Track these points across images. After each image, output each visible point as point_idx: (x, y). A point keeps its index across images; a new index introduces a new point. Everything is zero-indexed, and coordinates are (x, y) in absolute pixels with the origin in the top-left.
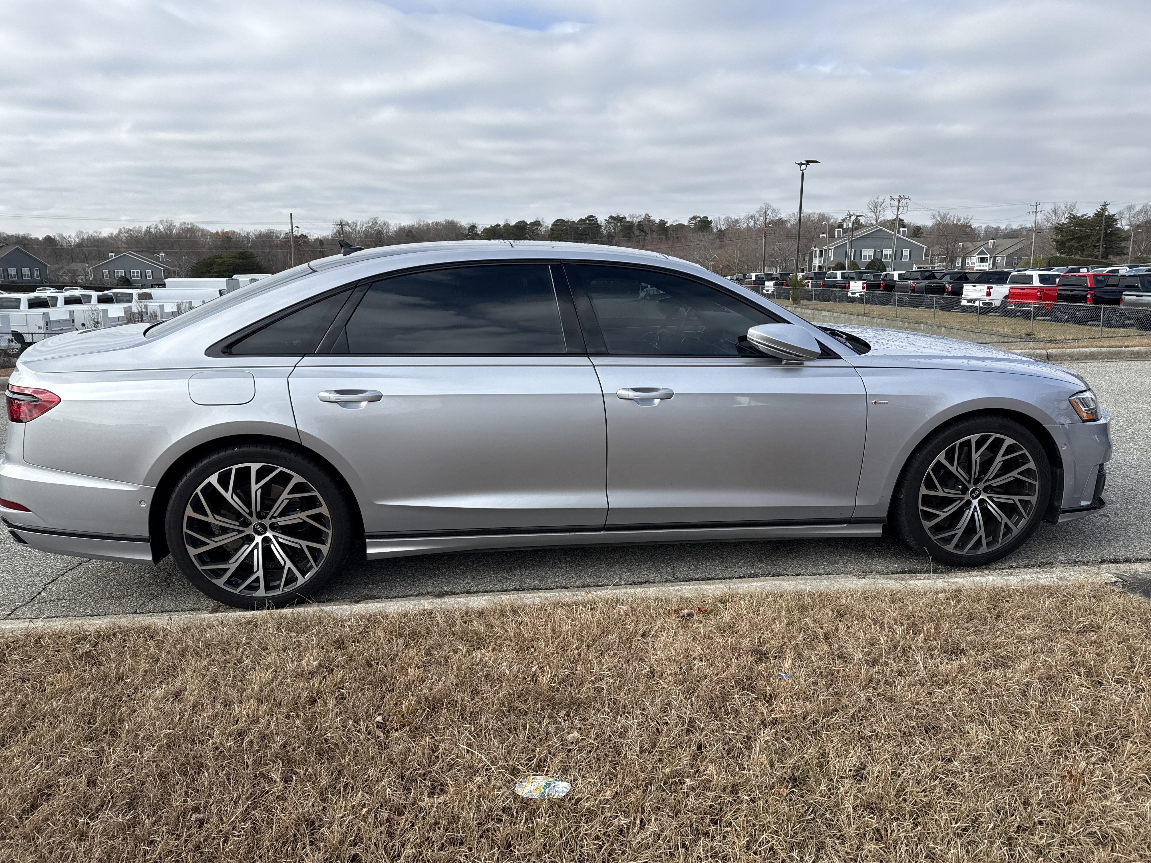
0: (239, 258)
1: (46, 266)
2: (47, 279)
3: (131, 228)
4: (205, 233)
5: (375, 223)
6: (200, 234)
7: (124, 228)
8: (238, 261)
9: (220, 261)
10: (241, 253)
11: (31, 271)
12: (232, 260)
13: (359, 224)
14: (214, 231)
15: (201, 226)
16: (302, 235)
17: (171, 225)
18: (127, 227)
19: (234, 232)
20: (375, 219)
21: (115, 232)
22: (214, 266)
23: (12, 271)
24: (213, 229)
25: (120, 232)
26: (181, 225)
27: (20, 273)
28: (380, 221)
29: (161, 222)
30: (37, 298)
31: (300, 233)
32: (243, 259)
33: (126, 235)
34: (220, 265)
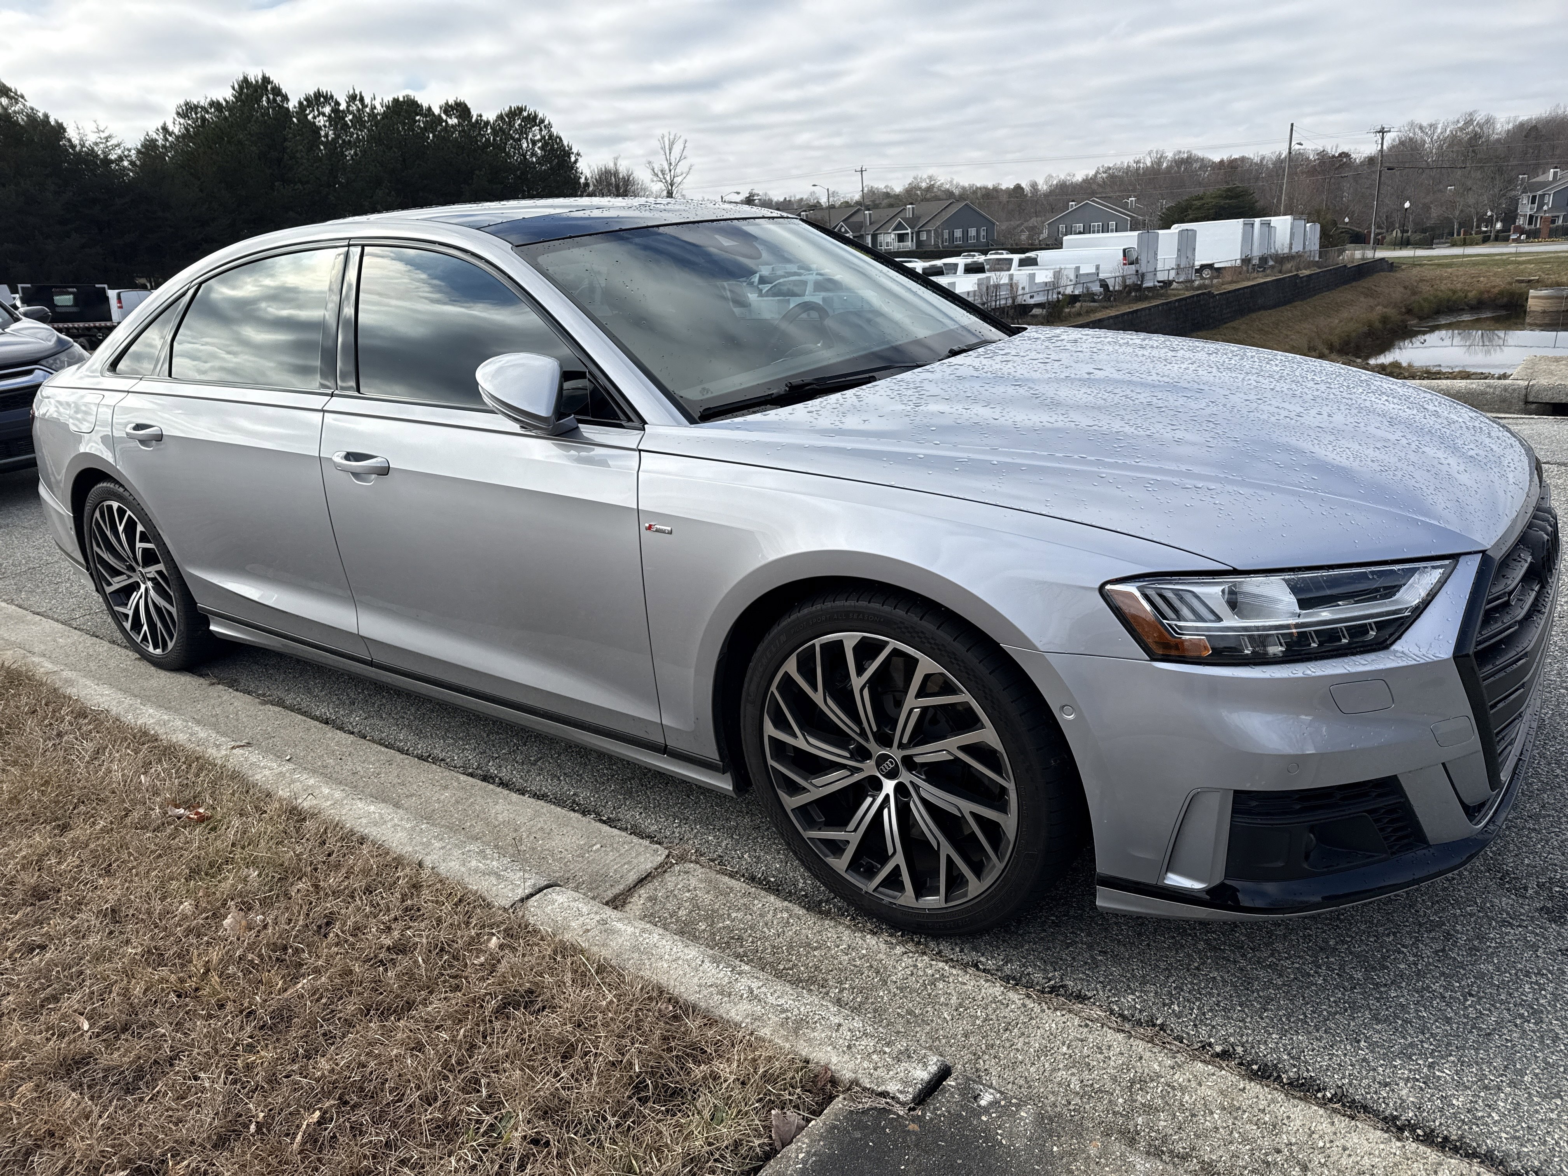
0: (1226, 198)
1: (994, 224)
2: (993, 240)
3: (1111, 166)
4: (1204, 164)
5: (1469, 122)
6: (1198, 165)
7: (1103, 166)
8: (1222, 202)
9: (1198, 203)
10: (1229, 190)
11: (978, 232)
12: (1214, 201)
13: (1440, 126)
14: (1217, 159)
15: (1200, 154)
16: (1343, 153)
17: (1161, 156)
18: (1106, 165)
19: (1243, 159)
20: (1471, 114)
21: (1092, 173)
22: (1190, 212)
23: (958, 233)
24: (1216, 157)
25: (1097, 172)
26: (1174, 155)
27: (965, 233)
28: (1480, 118)
29: (1150, 153)
30: (975, 263)
31: (1339, 151)
32: (1231, 198)
33: (1104, 175)
34: (1199, 208)
